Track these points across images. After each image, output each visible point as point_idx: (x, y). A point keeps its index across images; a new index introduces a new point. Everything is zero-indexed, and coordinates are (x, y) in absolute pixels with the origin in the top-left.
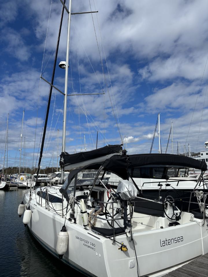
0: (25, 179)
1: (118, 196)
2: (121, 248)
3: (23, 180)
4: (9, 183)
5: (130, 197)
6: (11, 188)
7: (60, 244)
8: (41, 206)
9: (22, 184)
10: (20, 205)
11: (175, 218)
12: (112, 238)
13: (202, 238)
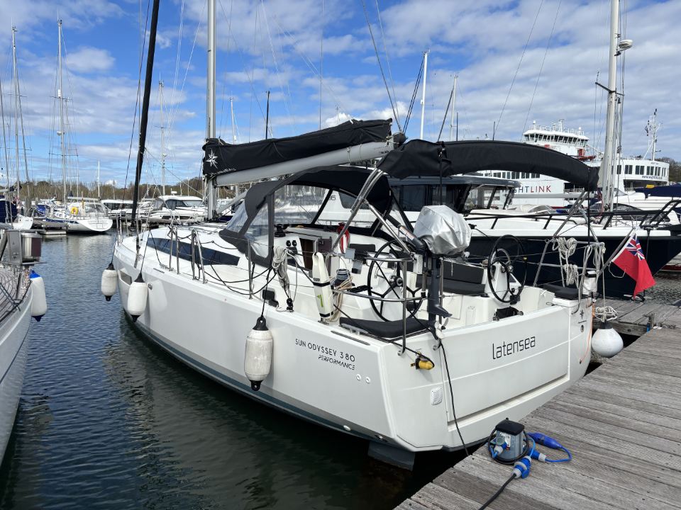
0: (83, 211)
1: (421, 244)
2: (417, 365)
3: (79, 214)
4: (42, 219)
5: (456, 247)
6: (47, 233)
7: (256, 358)
8: (178, 273)
9: (76, 223)
10: (106, 271)
11: (507, 299)
12: (400, 342)
13: (570, 341)
